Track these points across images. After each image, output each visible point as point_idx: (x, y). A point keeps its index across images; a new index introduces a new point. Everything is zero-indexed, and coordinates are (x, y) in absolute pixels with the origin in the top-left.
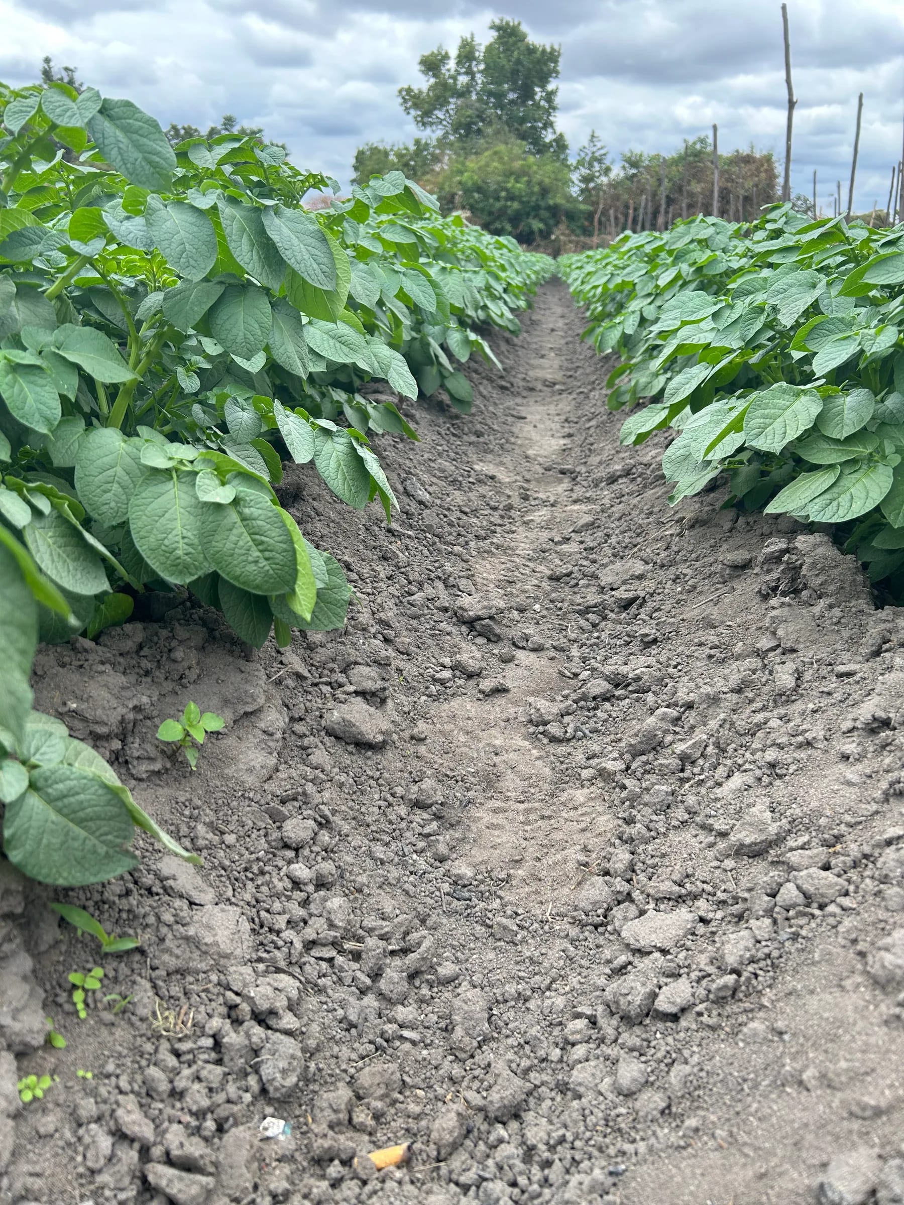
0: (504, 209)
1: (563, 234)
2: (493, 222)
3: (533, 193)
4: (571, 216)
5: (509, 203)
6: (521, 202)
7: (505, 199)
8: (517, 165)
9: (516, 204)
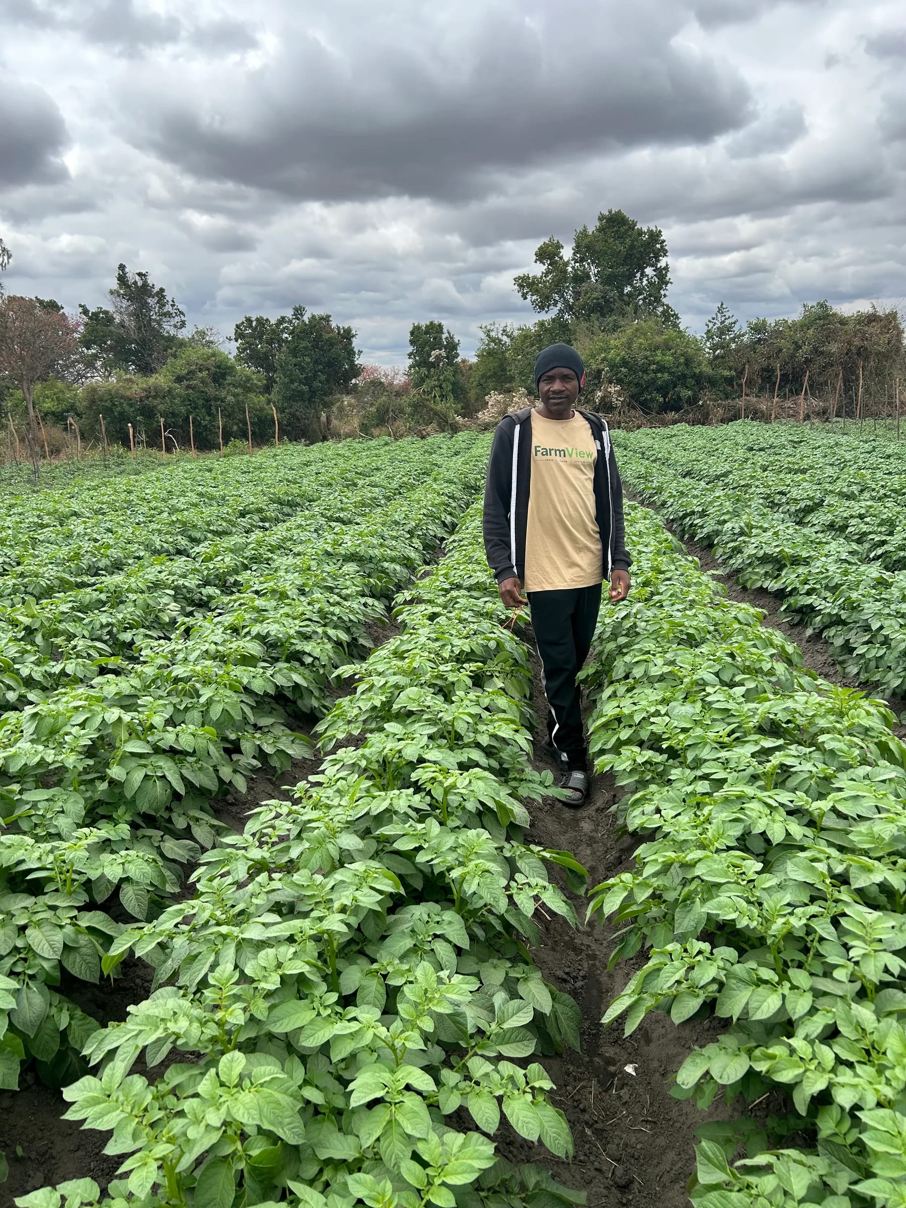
0: (654, 381)
1: (710, 400)
2: (642, 393)
3: (680, 364)
4: (712, 382)
5: (659, 375)
6: (670, 373)
7: (655, 372)
8: (659, 339)
9: (666, 376)
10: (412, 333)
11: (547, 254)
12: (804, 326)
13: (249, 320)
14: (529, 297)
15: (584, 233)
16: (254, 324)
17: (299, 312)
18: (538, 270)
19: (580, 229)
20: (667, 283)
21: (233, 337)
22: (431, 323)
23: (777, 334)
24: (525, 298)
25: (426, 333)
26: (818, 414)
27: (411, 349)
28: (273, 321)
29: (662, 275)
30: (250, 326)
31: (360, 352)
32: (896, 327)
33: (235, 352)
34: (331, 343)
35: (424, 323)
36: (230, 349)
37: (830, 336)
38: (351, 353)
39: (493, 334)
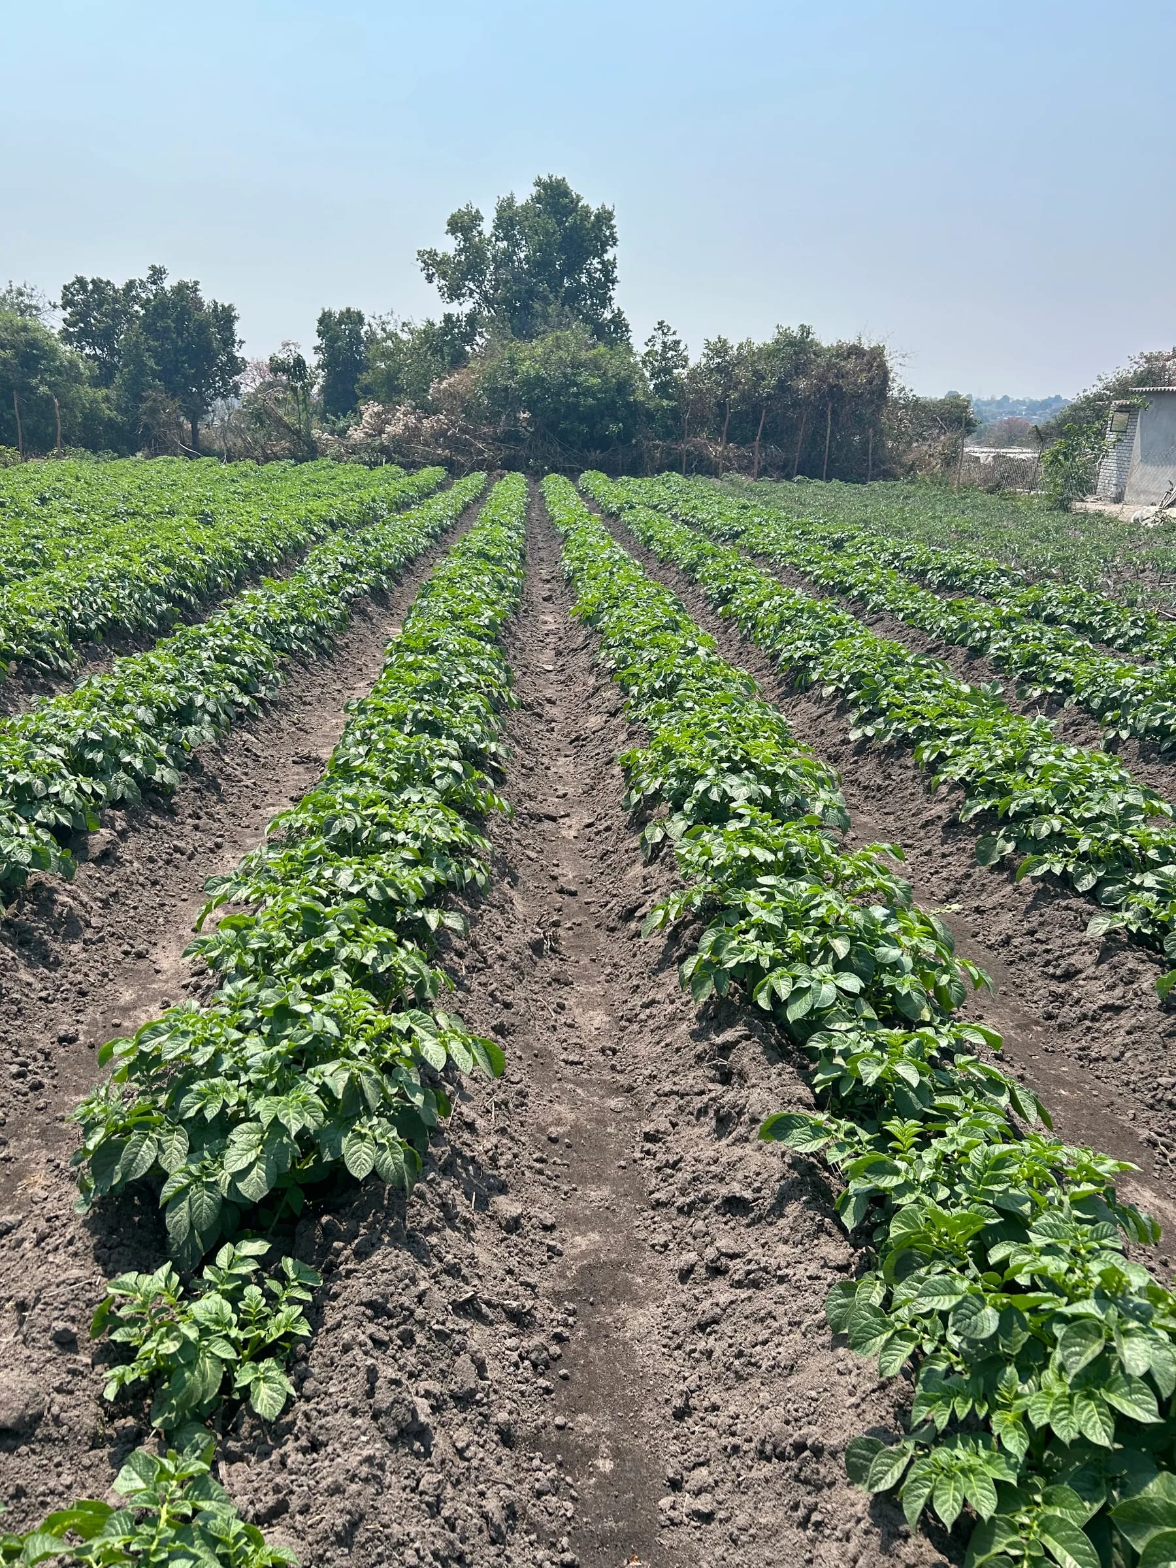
0: (575, 407)
1: (646, 438)
2: (560, 422)
3: (609, 388)
4: (649, 415)
5: (581, 400)
6: (595, 399)
7: (576, 395)
8: (584, 355)
9: (590, 401)
10: (321, 322)
11: (462, 224)
12: (769, 353)
13: (81, 281)
14: (436, 280)
15: (510, 202)
16: (90, 287)
17: (157, 274)
18: (449, 246)
19: (505, 195)
20: (614, 281)
21: (59, 302)
22: (348, 310)
23: (740, 360)
24: (431, 282)
25: (340, 322)
26: (778, 468)
27: (318, 341)
28: (120, 285)
29: (608, 268)
30: (85, 290)
31: (241, 342)
32: (882, 367)
33: (60, 325)
34: (202, 328)
35: (337, 309)
36: (54, 321)
37: (799, 369)
38: (229, 341)
39: (389, 328)
